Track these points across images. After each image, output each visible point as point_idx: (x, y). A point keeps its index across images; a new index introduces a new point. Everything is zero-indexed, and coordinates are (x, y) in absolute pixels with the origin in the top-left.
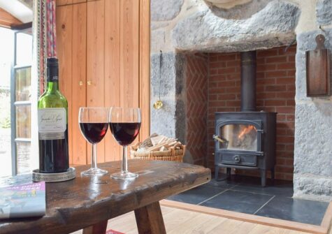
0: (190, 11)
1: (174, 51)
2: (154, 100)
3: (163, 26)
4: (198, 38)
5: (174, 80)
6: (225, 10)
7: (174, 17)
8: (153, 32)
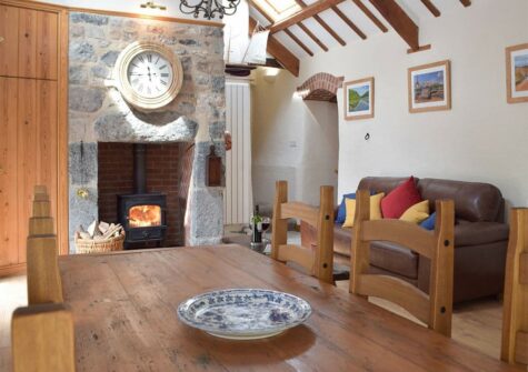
0: (112, 108)
1: (96, 143)
2: (74, 188)
3: (82, 117)
4: (121, 134)
5: (96, 169)
6: (143, 114)
7: (95, 110)
8: (71, 121)
